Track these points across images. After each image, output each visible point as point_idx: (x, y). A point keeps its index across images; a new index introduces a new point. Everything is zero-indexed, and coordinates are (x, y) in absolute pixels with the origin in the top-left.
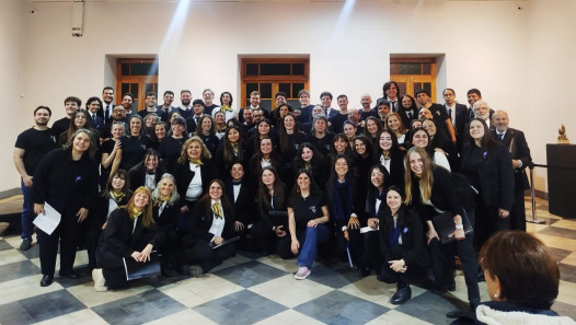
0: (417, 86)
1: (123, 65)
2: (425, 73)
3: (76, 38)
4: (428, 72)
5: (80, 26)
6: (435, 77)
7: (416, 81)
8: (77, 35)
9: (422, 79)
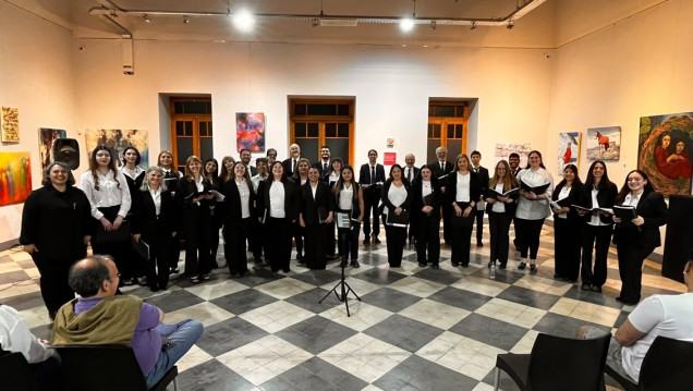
0: (450, 127)
1: (176, 104)
2: (458, 116)
3: (128, 76)
4: (460, 115)
5: (131, 64)
6: (466, 119)
7: (450, 123)
8: (129, 73)
9: (455, 121)
